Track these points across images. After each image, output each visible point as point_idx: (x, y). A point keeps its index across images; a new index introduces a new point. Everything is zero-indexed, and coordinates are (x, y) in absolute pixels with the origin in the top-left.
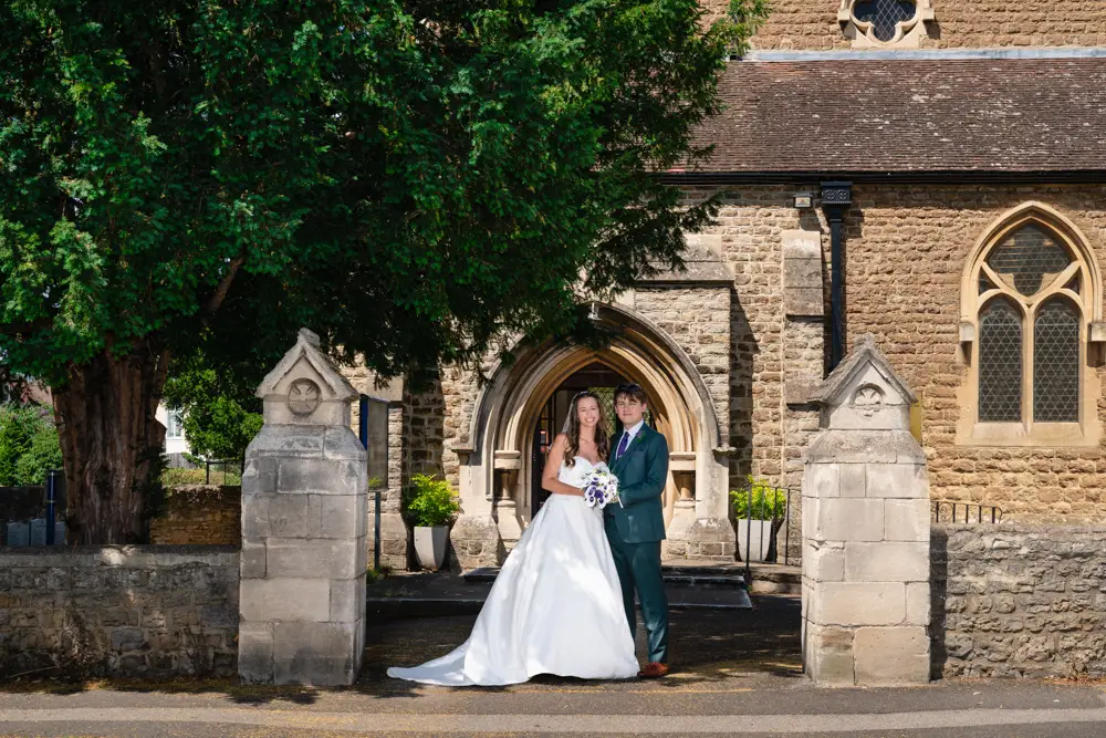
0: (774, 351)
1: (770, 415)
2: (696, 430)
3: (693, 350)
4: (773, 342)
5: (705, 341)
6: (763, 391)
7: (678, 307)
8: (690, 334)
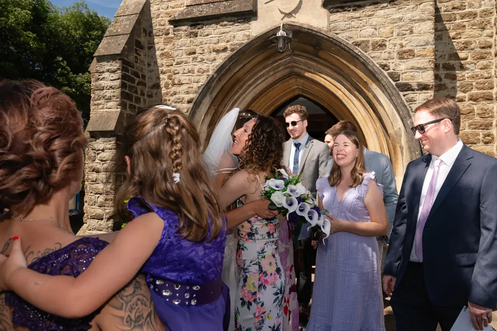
0: (485, 68)
1: (481, 137)
2: (395, 153)
3: (392, 66)
4: (482, 58)
5: (405, 56)
6: (472, 111)
7: (374, 23)
8: (387, 49)
